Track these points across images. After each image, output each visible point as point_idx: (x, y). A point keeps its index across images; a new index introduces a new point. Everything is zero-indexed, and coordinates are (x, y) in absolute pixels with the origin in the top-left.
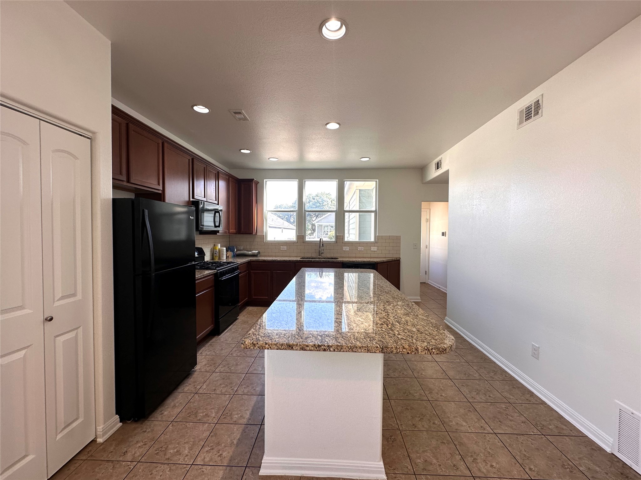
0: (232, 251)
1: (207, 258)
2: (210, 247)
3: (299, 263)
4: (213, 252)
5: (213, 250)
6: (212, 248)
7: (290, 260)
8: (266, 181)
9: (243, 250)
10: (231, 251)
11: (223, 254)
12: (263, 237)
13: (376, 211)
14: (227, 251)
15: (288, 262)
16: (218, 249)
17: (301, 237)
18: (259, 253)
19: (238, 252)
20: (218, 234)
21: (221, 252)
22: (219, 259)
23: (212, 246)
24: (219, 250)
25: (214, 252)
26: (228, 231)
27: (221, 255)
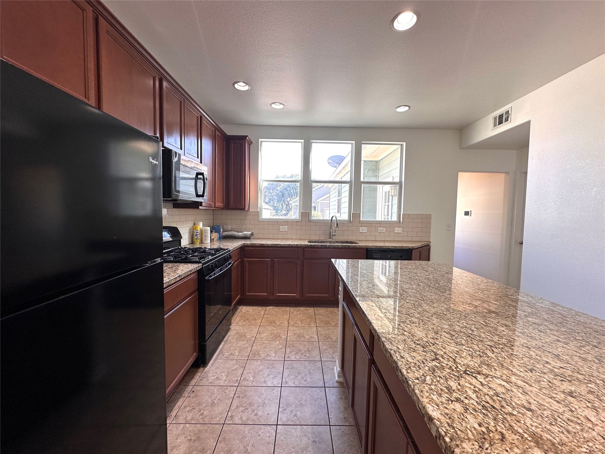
0: (218, 231)
1: (185, 242)
2: (188, 225)
3: (309, 249)
4: (193, 233)
5: (193, 230)
6: (191, 228)
7: (297, 245)
8: (262, 142)
9: (232, 231)
10: (216, 232)
11: (206, 236)
12: (258, 214)
13: (400, 183)
14: (211, 232)
15: (294, 247)
16: (199, 229)
17: (306, 214)
18: (252, 234)
19: (225, 233)
20: (200, 207)
21: (204, 233)
22: (202, 242)
23: (191, 225)
24: (201, 231)
25: (195, 234)
26: (214, 205)
27: (204, 238)
